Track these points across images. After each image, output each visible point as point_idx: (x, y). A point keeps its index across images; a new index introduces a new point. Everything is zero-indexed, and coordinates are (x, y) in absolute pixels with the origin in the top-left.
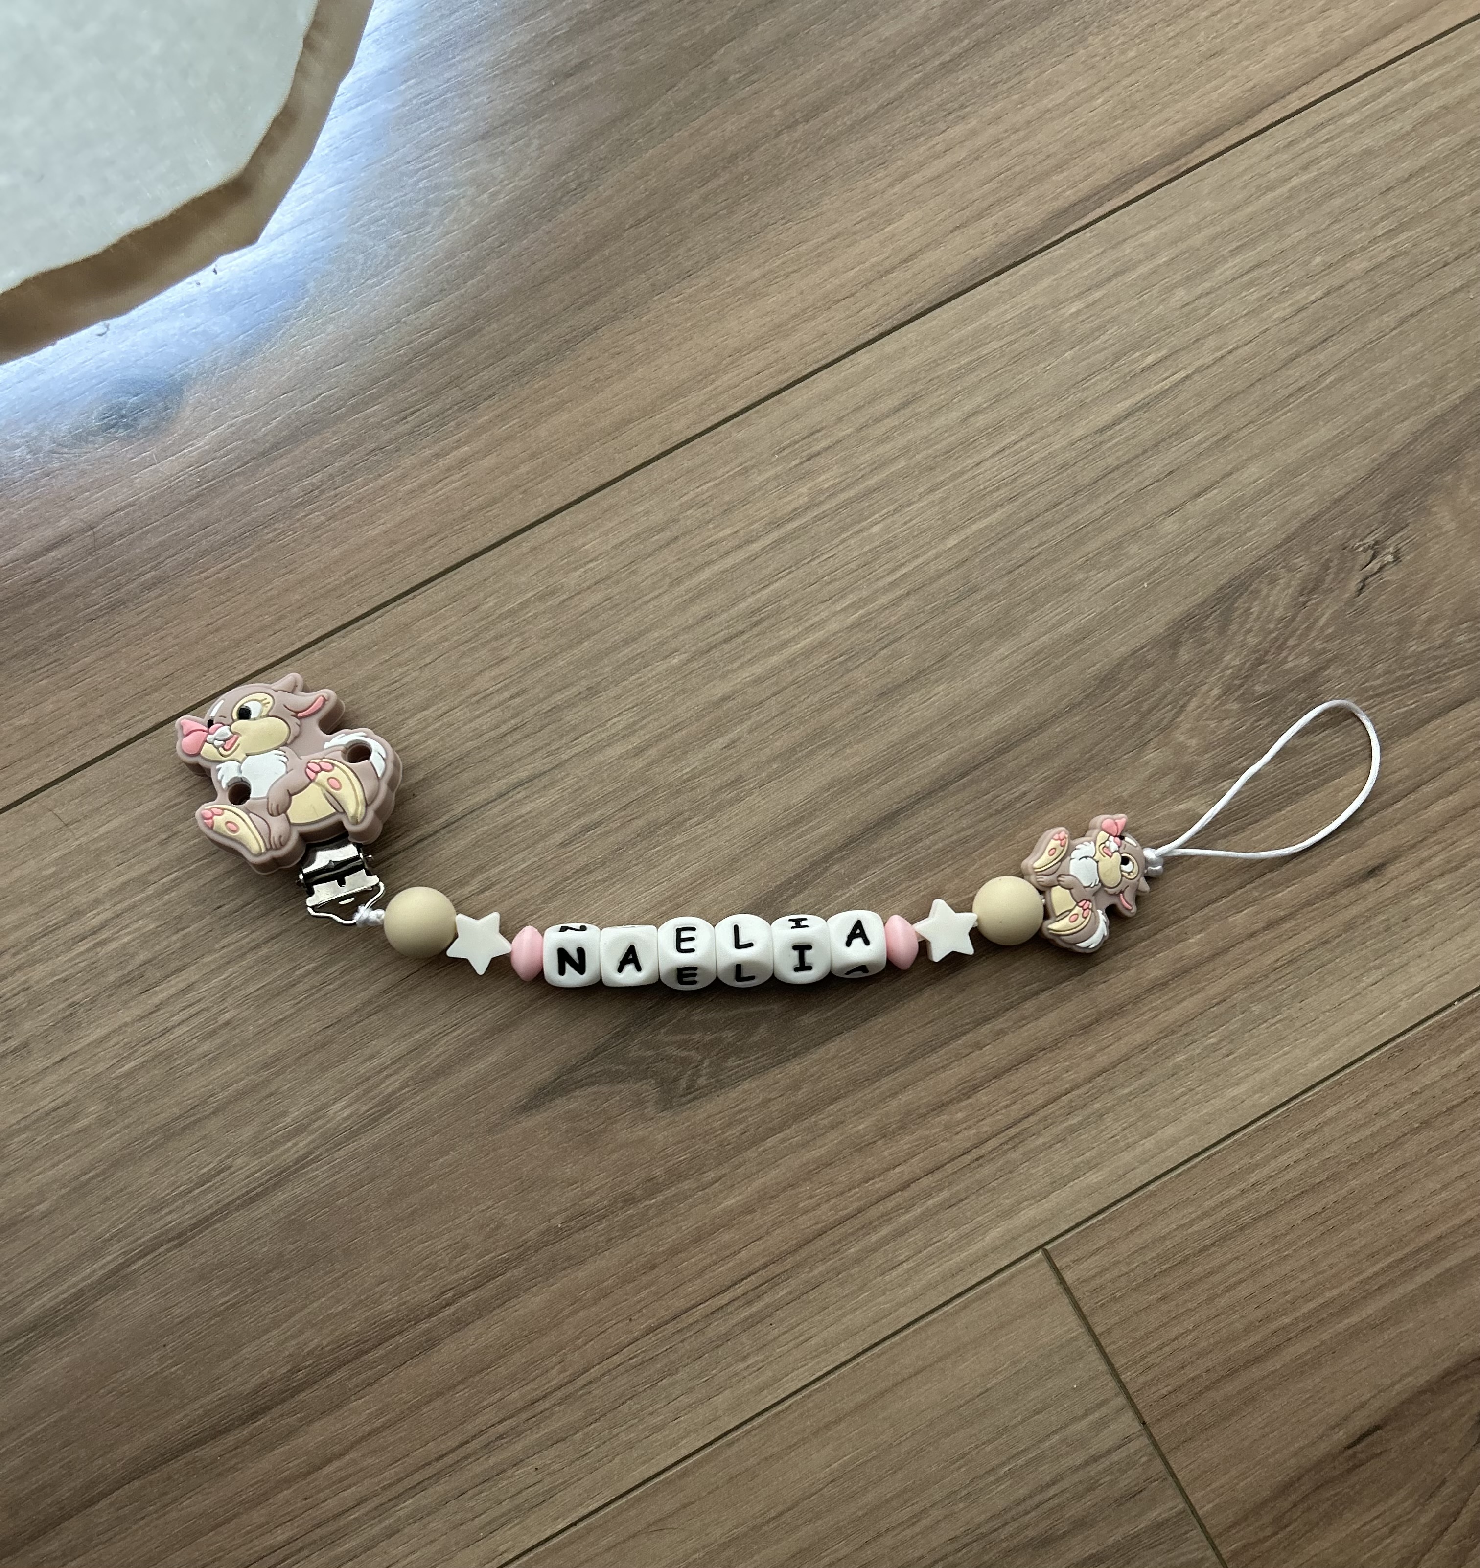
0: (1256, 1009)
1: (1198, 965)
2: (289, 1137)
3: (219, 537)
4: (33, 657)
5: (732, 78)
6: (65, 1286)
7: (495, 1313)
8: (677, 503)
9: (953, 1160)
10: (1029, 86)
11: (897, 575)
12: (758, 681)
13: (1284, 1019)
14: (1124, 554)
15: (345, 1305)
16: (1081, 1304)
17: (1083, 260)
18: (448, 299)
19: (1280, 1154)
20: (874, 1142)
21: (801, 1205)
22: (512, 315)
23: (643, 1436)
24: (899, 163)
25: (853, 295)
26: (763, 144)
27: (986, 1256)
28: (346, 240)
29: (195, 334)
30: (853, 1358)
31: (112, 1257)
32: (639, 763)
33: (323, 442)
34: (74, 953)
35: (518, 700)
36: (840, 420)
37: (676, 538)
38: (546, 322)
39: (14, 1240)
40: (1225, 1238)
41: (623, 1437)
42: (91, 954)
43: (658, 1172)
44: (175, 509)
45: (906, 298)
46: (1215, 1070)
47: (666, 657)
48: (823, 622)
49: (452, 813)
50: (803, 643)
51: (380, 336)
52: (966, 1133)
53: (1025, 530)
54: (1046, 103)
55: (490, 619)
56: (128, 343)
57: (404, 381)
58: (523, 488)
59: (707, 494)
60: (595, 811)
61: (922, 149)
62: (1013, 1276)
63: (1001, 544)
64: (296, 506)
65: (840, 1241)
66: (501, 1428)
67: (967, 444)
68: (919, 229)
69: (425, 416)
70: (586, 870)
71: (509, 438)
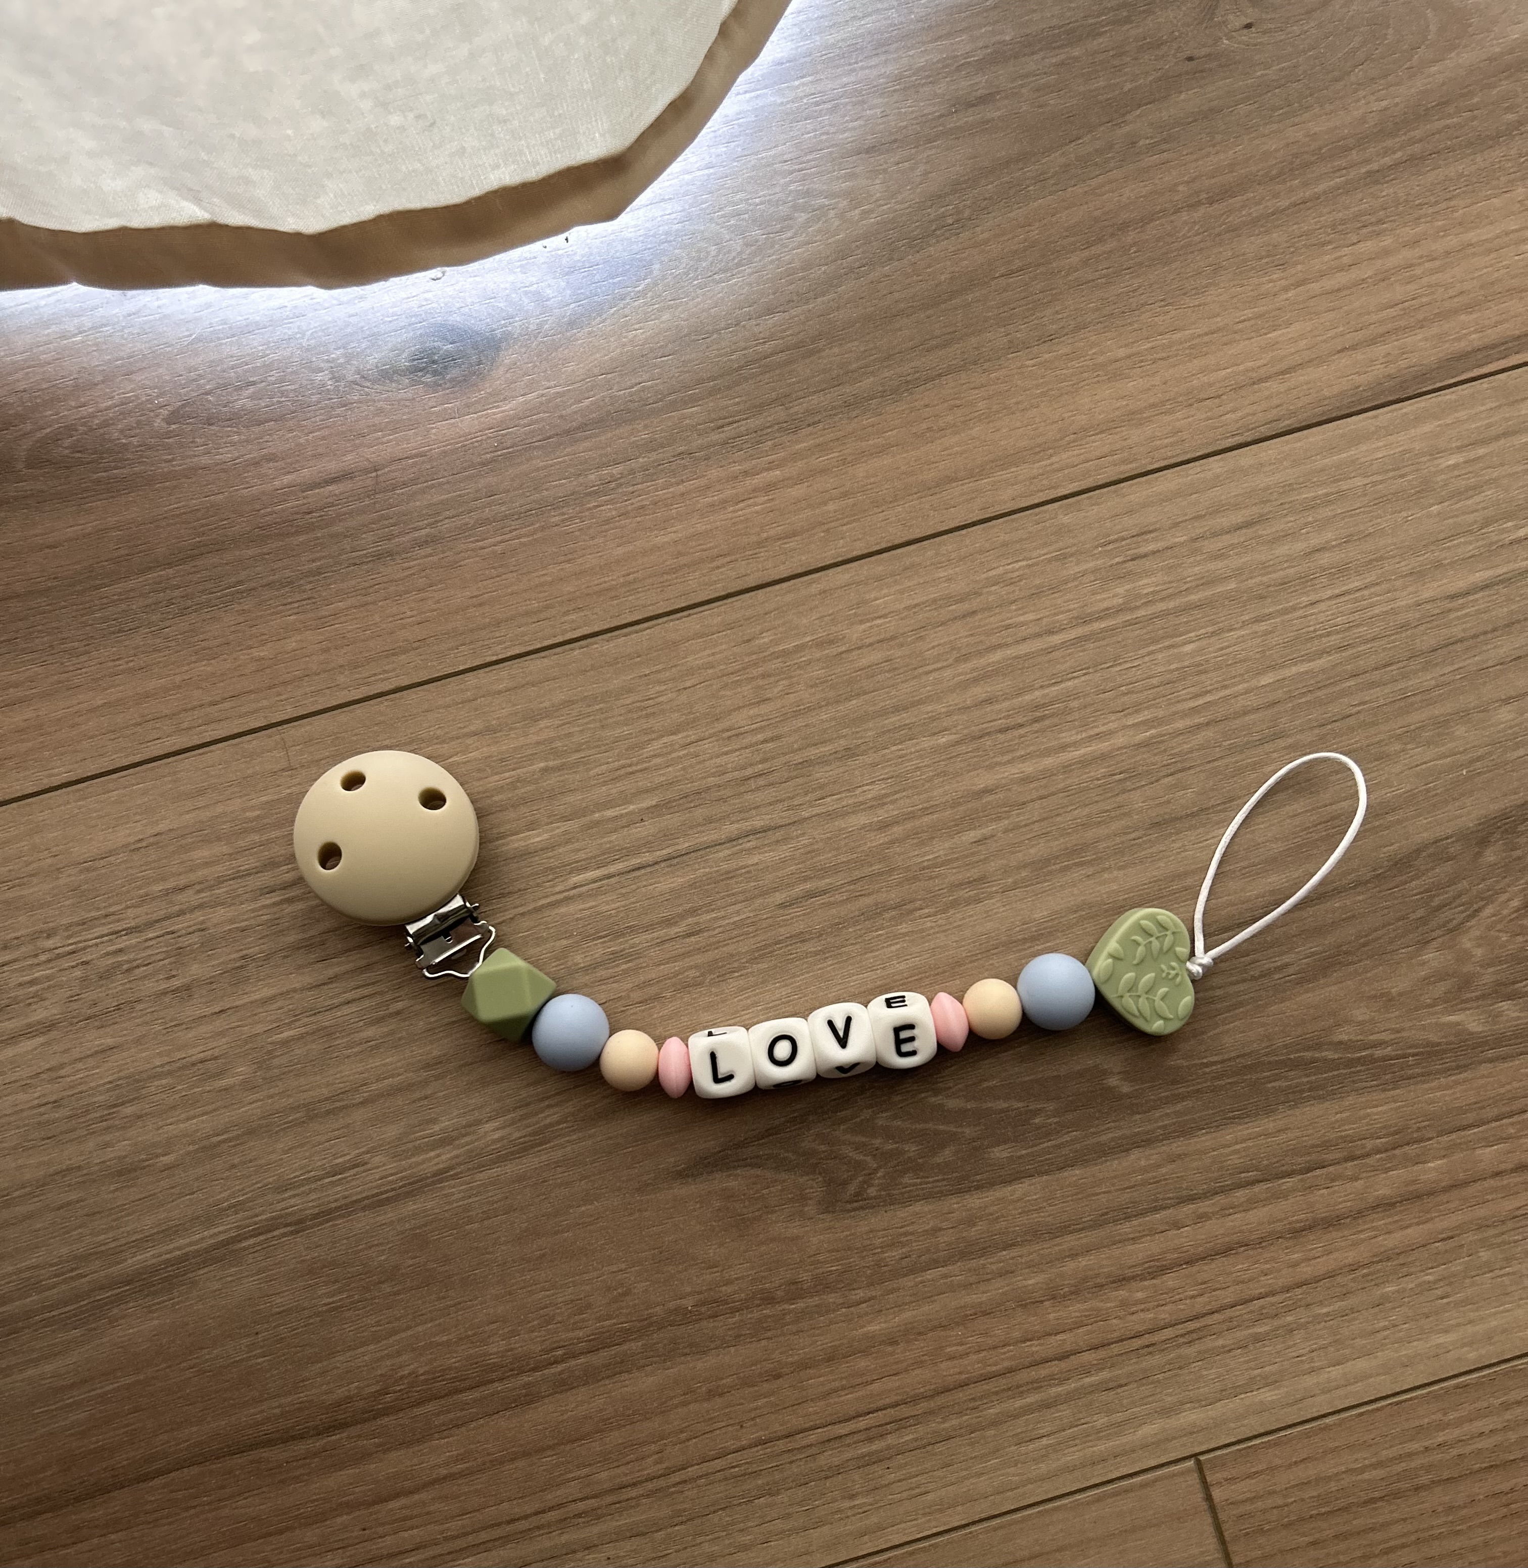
0: (1484, 1255)
1: (1431, 1193)
2: (433, 1146)
3: (503, 509)
4: (287, 589)
5: (1141, 143)
6: (171, 1246)
7: (603, 1382)
8: (984, 576)
9: (1122, 1340)
10: (1456, 215)
11: (1201, 701)
12: (1026, 780)
13: (1514, 1273)
14: (1448, 734)
15: (450, 1337)
16: (1224, 1527)
17: (1473, 412)
18: (793, 312)
19: (1476, 1419)
20: (1042, 1302)
21: (949, 1350)
22: (856, 343)
23: (727, 1551)
24: (1299, 267)
25: (1219, 396)
26: (1159, 218)
27: (1133, 1451)
28: (702, 228)
29: (526, 293)
30: (967, 1525)
31: (224, 1229)
32: (883, 838)
33: (632, 434)
34: (259, 904)
35: (770, 745)
36: (1176, 525)
37: (974, 613)
38: (889, 357)
39: (132, 1186)
40: (1397, 1495)
41: (707, 1548)
42: (275, 909)
43: (805, 1276)
44: (465, 469)
45: (1275, 411)
46: (1426, 1310)
47: (935, 734)
48: (1111, 733)
49: (677, 847)
50: (1083, 751)
51: (715, 336)
52: (1142, 1315)
53: (1348, 684)
54: (1472, 236)
55: (761, 655)
56: (457, 287)
57: (729, 388)
58: (826, 526)
59: (1017, 574)
60: (823, 878)
61: (1327, 258)
62: (1155, 1480)
63: (1319, 693)
64: (589, 494)
65: (981, 1398)
66: (581, 1506)
67: (1305, 580)
68: (1304, 342)
69: (743, 429)
70: (801, 938)
71: (824, 471)
